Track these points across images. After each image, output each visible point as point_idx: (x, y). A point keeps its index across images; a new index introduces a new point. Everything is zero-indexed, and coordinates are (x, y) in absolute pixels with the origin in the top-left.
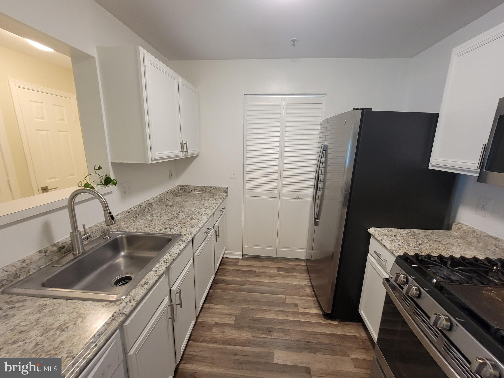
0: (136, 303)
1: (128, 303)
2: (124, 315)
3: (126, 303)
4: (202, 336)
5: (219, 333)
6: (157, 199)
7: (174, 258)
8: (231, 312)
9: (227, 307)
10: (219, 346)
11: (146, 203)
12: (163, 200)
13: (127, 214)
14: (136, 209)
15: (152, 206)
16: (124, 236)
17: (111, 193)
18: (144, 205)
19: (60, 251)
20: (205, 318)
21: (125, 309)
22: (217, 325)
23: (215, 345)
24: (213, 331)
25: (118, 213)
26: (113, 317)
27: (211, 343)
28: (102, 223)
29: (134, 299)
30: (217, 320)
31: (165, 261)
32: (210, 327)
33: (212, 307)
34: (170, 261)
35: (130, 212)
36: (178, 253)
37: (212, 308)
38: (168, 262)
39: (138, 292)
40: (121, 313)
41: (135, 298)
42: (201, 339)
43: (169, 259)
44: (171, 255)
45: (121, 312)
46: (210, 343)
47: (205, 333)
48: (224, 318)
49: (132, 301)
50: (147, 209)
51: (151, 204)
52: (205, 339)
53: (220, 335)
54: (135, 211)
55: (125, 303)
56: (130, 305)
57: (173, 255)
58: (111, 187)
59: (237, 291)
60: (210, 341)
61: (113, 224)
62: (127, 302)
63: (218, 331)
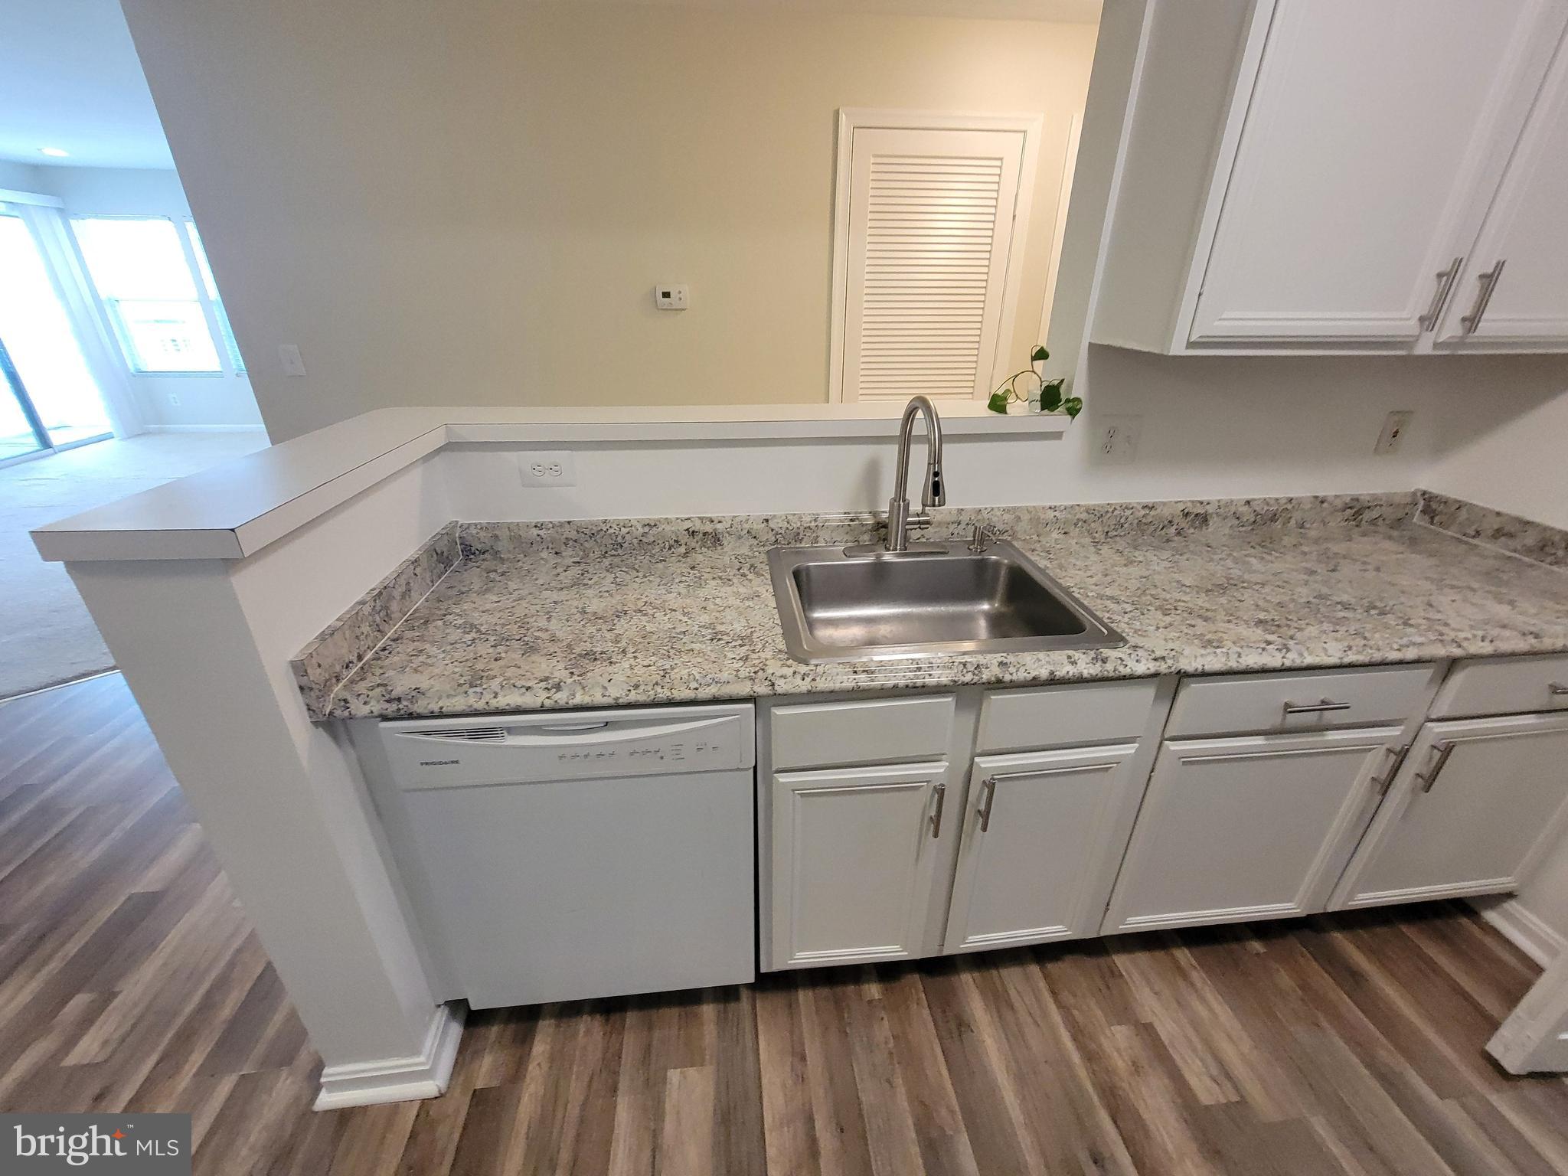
0: (810, 688)
1: (798, 677)
2: (770, 688)
3: (795, 673)
4: (1075, 996)
5: (1124, 1054)
6: (1246, 508)
7: (1007, 678)
8: (1240, 1071)
9: (1246, 1045)
10: (1082, 1073)
11: (1181, 507)
12: (1278, 525)
13: (1084, 516)
14: (1128, 512)
15: (1204, 528)
16: (1006, 561)
17: (1058, 435)
18: (1166, 512)
19: (878, 530)
20: (1136, 977)
21: (783, 681)
22: (1147, 1031)
23: (1076, 1058)
24: (1119, 1028)
25: (1058, 504)
26: (753, 675)
27: (1075, 1039)
28: (996, 510)
29: (814, 680)
30: (1167, 1027)
31: (968, 665)
32: (1123, 1012)
33: (1199, 985)
34: (984, 676)
35: (1097, 514)
36: (1033, 674)
37: (1192, 985)
38: (974, 674)
39: (835, 674)
40: (770, 680)
41: (818, 679)
42: (1066, 997)
43: (987, 668)
44: (1006, 664)
45: (773, 679)
46: (1072, 1035)
47: (1093, 1004)
48: (1194, 1050)
49: (808, 680)
50: (1175, 527)
51: (1204, 519)
52: (1075, 1012)
53: (1120, 1063)
54: (1121, 517)
55: (792, 672)
56: (798, 680)
57: (1012, 669)
58: (1057, 420)
59: (1368, 1066)
60: (1079, 1034)
61: (934, 506)
62: (799, 673)
63: (1131, 1048)
